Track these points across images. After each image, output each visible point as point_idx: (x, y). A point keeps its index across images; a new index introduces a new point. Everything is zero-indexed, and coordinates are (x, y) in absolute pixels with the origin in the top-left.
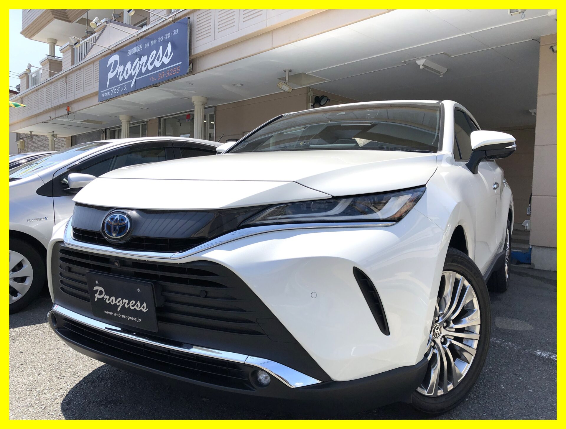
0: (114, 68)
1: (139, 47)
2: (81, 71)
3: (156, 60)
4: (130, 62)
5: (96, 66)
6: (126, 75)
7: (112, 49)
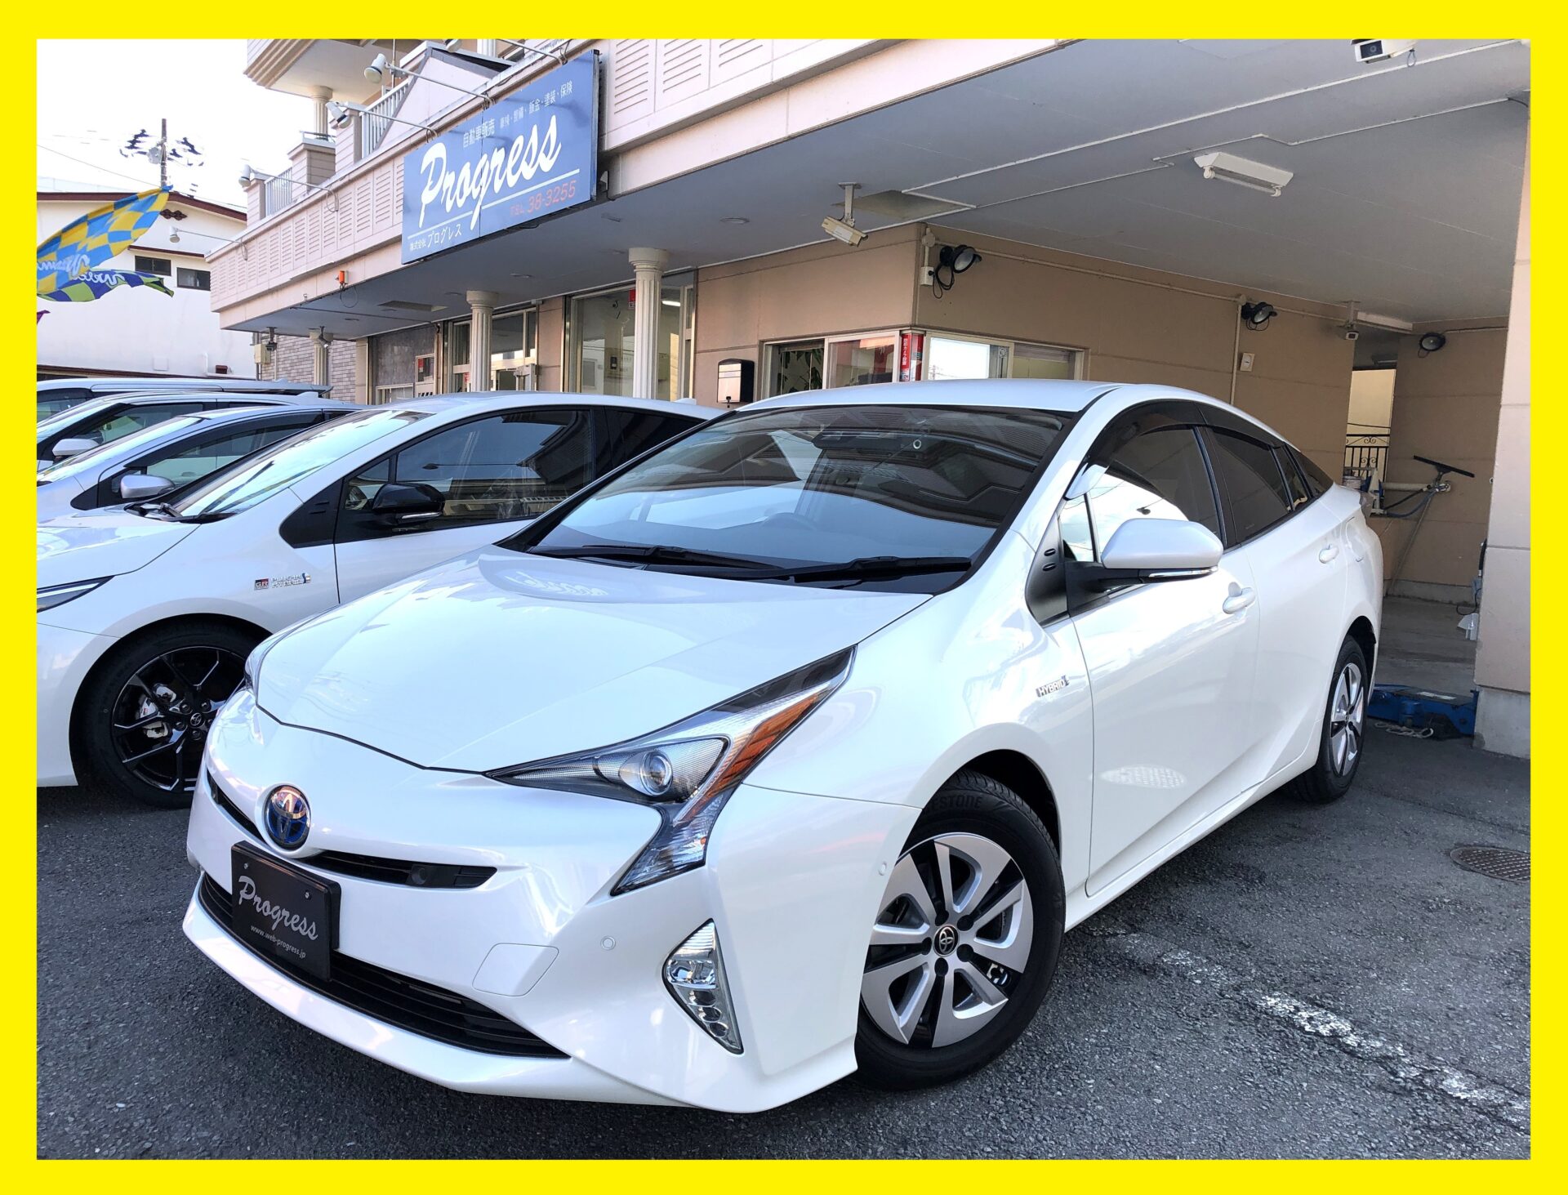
0: (436, 178)
1: (488, 124)
2: (367, 182)
3: (524, 163)
4: (468, 165)
5: (400, 169)
6: (461, 197)
7: (433, 128)
